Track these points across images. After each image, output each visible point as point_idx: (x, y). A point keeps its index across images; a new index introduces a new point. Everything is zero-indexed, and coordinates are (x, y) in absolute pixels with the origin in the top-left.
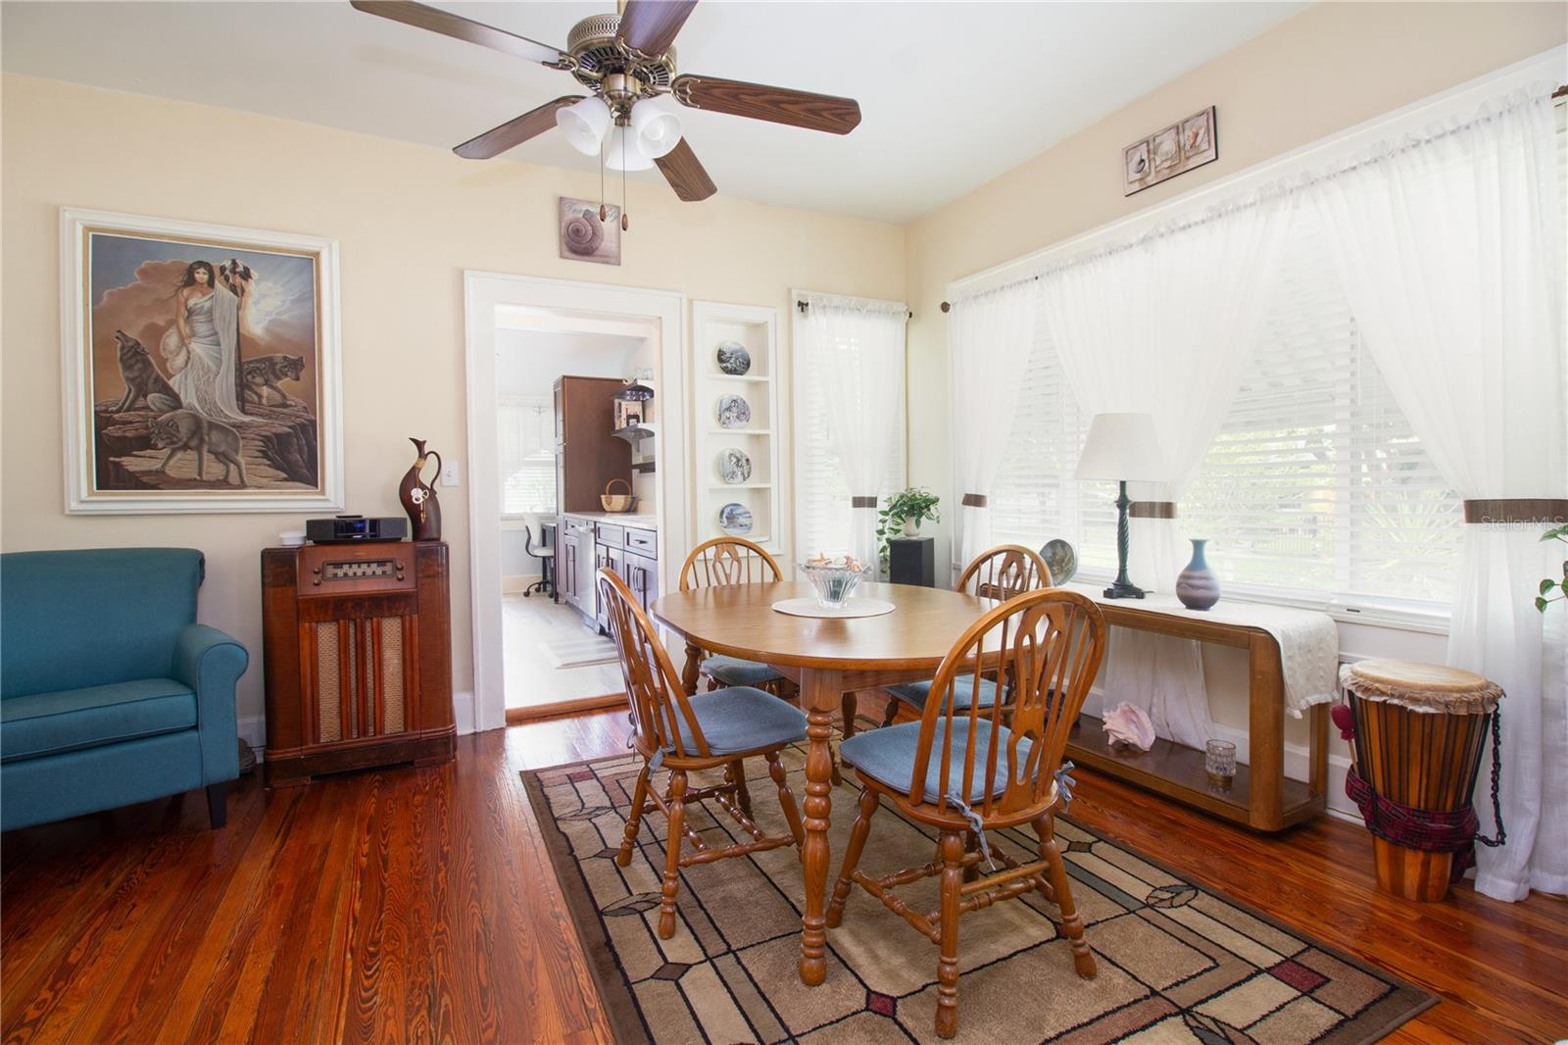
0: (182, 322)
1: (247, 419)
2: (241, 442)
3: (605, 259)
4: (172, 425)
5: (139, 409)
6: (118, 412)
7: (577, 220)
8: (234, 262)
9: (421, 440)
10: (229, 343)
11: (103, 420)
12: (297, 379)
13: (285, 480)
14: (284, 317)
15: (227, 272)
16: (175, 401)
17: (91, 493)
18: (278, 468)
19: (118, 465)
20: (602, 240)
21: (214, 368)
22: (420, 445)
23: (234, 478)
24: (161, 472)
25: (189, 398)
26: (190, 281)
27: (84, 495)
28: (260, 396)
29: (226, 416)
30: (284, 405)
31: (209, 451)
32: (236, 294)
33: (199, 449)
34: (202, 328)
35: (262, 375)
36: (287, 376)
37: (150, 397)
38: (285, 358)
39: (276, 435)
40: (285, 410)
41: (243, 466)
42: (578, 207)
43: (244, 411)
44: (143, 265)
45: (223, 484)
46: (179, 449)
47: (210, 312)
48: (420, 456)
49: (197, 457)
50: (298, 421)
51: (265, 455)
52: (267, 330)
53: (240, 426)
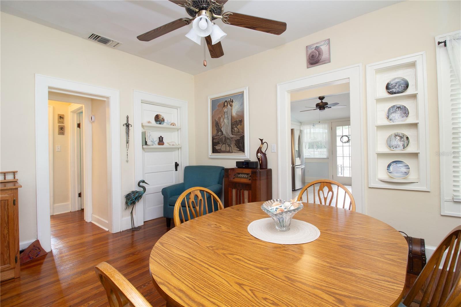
0: (223, 116)
1: (233, 136)
2: (232, 142)
3: (323, 62)
4: (222, 139)
5: (218, 136)
6: (215, 137)
7: (313, 52)
8: (231, 99)
9: (262, 139)
10: (230, 118)
11: (213, 139)
12: (241, 125)
13: (239, 151)
14: (239, 110)
15: (230, 102)
16: (222, 134)
17: (211, 154)
18: (238, 148)
19: (215, 147)
20: (322, 55)
21: (228, 125)
22: (262, 140)
23: (231, 151)
24: (220, 149)
25: (224, 133)
26: (224, 106)
27: (210, 154)
28: (235, 130)
29: (230, 136)
30: (239, 132)
31: (227, 144)
32: (231, 106)
33: (225, 144)
34: (226, 116)
35: (235, 125)
36: (239, 124)
37: (219, 133)
38: (239, 120)
39: (237, 139)
40: (239, 133)
41: (232, 147)
42: (312, 47)
43: (232, 135)
44: (218, 104)
45: (229, 152)
46: (223, 144)
47: (227, 112)
48: (262, 144)
49: (225, 146)
50: (241, 136)
51: (236, 145)
52: (236, 114)
53: (232, 138)
